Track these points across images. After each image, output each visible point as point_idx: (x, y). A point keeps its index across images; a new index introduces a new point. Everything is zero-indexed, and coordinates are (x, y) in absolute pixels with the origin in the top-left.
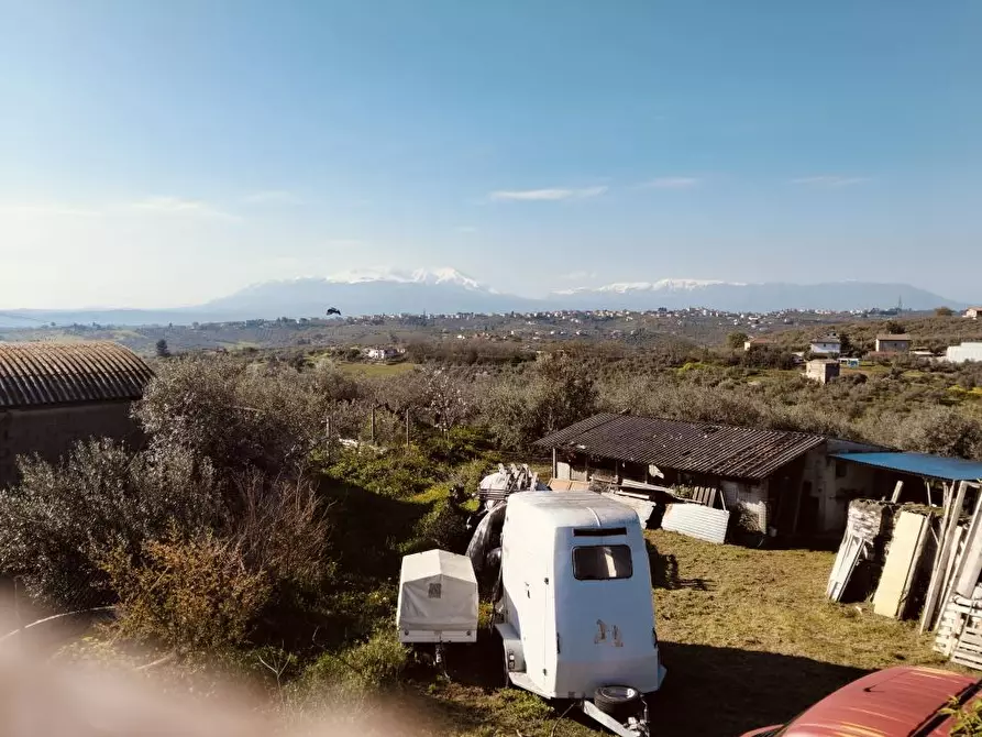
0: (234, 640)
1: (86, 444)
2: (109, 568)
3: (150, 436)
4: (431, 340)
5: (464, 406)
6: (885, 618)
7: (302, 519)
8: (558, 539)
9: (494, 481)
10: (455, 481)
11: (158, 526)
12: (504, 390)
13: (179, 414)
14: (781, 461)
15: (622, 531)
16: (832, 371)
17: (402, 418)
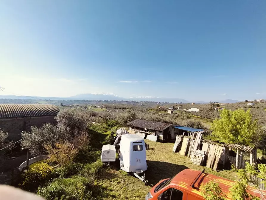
0: (71, 162)
1: (45, 124)
2: (47, 149)
3: (58, 122)
4: (109, 105)
5: (114, 117)
6: (182, 155)
7: (85, 138)
8: (130, 144)
9: (119, 131)
10: (112, 131)
11: (58, 139)
12: (121, 115)
13: (64, 118)
14: (166, 128)
15: (141, 142)
16: (172, 112)
17: (103, 119)
